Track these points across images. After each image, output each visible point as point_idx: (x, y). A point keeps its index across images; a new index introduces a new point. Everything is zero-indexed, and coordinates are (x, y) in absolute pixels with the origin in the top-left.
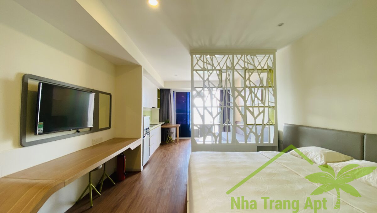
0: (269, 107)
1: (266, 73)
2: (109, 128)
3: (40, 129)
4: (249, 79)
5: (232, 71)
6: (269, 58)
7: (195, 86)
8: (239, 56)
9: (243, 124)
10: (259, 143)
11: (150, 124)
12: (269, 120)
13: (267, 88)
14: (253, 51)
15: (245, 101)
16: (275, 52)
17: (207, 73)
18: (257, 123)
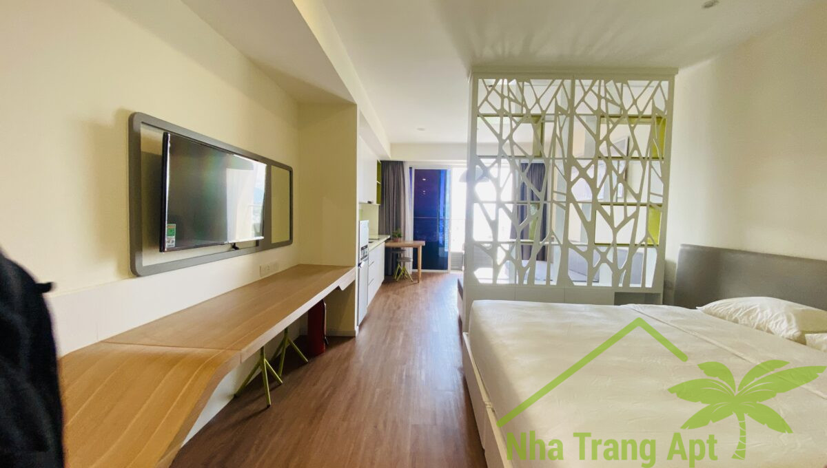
0: (649, 206)
1: (649, 127)
2: (290, 242)
3: (170, 240)
4: (607, 138)
5: (568, 119)
6: (659, 90)
7: (478, 154)
8: (587, 83)
9: (587, 244)
10: (621, 285)
11: (370, 239)
12: (648, 235)
13: (648, 162)
14: (622, 73)
15: (595, 191)
16: (674, 75)
17: (509, 122)
18: (618, 242)
